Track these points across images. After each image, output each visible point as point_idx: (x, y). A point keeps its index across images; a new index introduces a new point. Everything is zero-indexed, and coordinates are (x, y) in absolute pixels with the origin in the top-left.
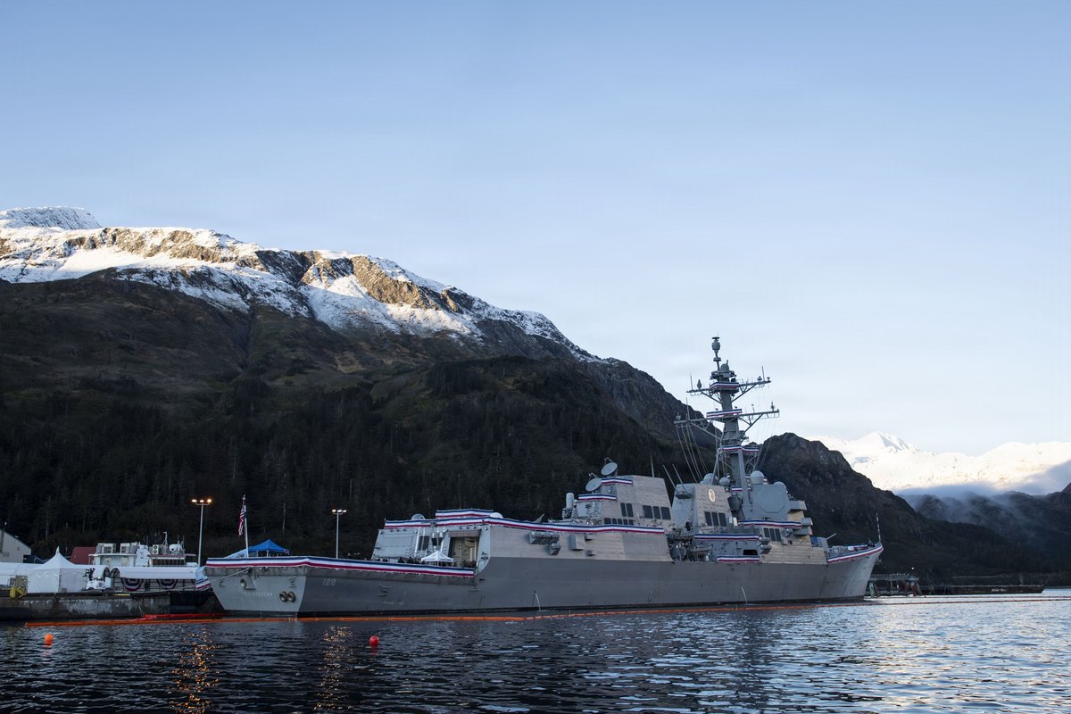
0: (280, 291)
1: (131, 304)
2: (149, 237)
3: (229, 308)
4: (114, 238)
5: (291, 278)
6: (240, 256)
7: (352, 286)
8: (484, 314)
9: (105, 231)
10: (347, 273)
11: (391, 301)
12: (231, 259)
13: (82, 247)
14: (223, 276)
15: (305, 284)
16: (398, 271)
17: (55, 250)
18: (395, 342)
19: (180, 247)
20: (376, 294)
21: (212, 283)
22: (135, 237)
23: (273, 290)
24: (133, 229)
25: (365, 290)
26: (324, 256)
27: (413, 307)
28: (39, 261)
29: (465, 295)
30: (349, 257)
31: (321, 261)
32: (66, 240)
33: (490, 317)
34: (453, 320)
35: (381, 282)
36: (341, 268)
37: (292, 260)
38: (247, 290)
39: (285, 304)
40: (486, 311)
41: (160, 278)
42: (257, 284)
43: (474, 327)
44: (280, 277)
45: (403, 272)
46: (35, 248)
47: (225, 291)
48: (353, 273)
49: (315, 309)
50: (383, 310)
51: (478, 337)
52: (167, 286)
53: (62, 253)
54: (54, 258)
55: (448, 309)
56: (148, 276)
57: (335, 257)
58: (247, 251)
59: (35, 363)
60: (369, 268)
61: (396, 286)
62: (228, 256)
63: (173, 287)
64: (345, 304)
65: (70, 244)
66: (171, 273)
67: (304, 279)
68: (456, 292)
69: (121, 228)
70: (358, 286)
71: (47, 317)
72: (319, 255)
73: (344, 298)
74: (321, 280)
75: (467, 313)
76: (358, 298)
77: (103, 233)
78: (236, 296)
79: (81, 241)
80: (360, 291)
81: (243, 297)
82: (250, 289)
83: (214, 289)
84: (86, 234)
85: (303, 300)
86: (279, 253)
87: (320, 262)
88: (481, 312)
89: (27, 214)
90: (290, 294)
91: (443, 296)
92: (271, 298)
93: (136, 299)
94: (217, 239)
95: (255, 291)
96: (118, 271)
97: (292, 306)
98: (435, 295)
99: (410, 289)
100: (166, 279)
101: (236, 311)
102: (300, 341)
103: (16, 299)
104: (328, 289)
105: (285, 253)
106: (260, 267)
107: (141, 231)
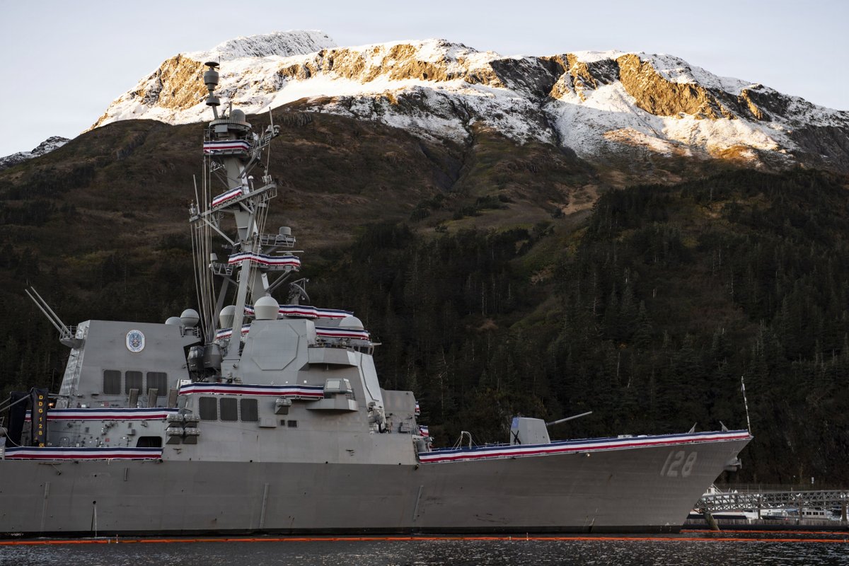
0: (516, 111)
1: (305, 141)
2: (369, 57)
3: (440, 138)
4: (331, 62)
5: (536, 93)
6: (470, 70)
7: (615, 96)
8: (804, 119)
9: (321, 55)
10: (610, 79)
11: (668, 113)
12: (459, 75)
13: (295, 77)
14: (440, 98)
15: (554, 100)
16: (679, 69)
17: (263, 83)
18: (663, 167)
19: (401, 66)
20: (647, 104)
21: (425, 108)
22: (354, 58)
23: (506, 111)
24: (352, 49)
25: (632, 101)
26: (579, 60)
27: (697, 118)
28: (244, 99)
29: (777, 94)
30: (614, 58)
31: (576, 66)
32: (278, 70)
33: (814, 123)
34: (754, 131)
35: (654, 87)
36: (602, 73)
37: (540, 69)
38: (472, 112)
39: (520, 126)
40: (808, 115)
41: (360, 107)
42: (486, 104)
43: (786, 139)
44: (522, 93)
45: (688, 69)
46: (242, 83)
47: (442, 116)
48: (619, 78)
49: (563, 132)
50: (656, 126)
51: (788, 153)
52: (366, 116)
53: (271, 86)
54: (262, 93)
55: (748, 117)
56: (343, 105)
57: (593, 59)
58: (480, 62)
59: (126, 220)
60: (639, 70)
61: (674, 91)
62: (456, 71)
63: (375, 116)
64: (602, 122)
65: (281, 74)
66: (374, 100)
67: (553, 93)
68: (762, 91)
69: (339, 49)
70: (625, 95)
71: (165, 163)
72: (574, 58)
73: (601, 114)
74: (575, 91)
75: (777, 120)
76: (623, 113)
77: (319, 57)
78: (456, 122)
79: (294, 70)
80: (626, 103)
81: (465, 123)
82: (474, 112)
83: (427, 116)
84: (299, 60)
85: (547, 121)
86: (521, 61)
87: (574, 68)
88: (799, 117)
89: (251, 44)
90: (529, 114)
91: (742, 99)
92: (503, 121)
93: (312, 135)
94: (444, 50)
95: (481, 114)
96: (309, 101)
97: (530, 130)
98: (729, 98)
99: (694, 92)
100: (366, 107)
101: (448, 142)
102: (520, 175)
103: (163, 145)
104: (585, 104)
105: (530, 60)
106: (495, 81)
107: (361, 50)
